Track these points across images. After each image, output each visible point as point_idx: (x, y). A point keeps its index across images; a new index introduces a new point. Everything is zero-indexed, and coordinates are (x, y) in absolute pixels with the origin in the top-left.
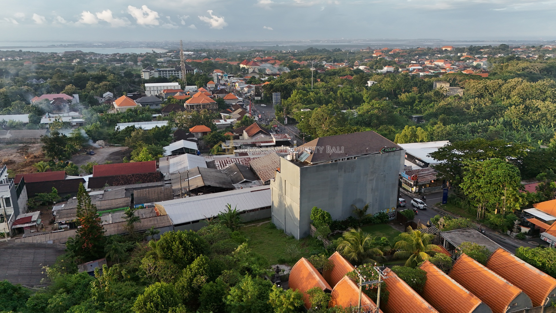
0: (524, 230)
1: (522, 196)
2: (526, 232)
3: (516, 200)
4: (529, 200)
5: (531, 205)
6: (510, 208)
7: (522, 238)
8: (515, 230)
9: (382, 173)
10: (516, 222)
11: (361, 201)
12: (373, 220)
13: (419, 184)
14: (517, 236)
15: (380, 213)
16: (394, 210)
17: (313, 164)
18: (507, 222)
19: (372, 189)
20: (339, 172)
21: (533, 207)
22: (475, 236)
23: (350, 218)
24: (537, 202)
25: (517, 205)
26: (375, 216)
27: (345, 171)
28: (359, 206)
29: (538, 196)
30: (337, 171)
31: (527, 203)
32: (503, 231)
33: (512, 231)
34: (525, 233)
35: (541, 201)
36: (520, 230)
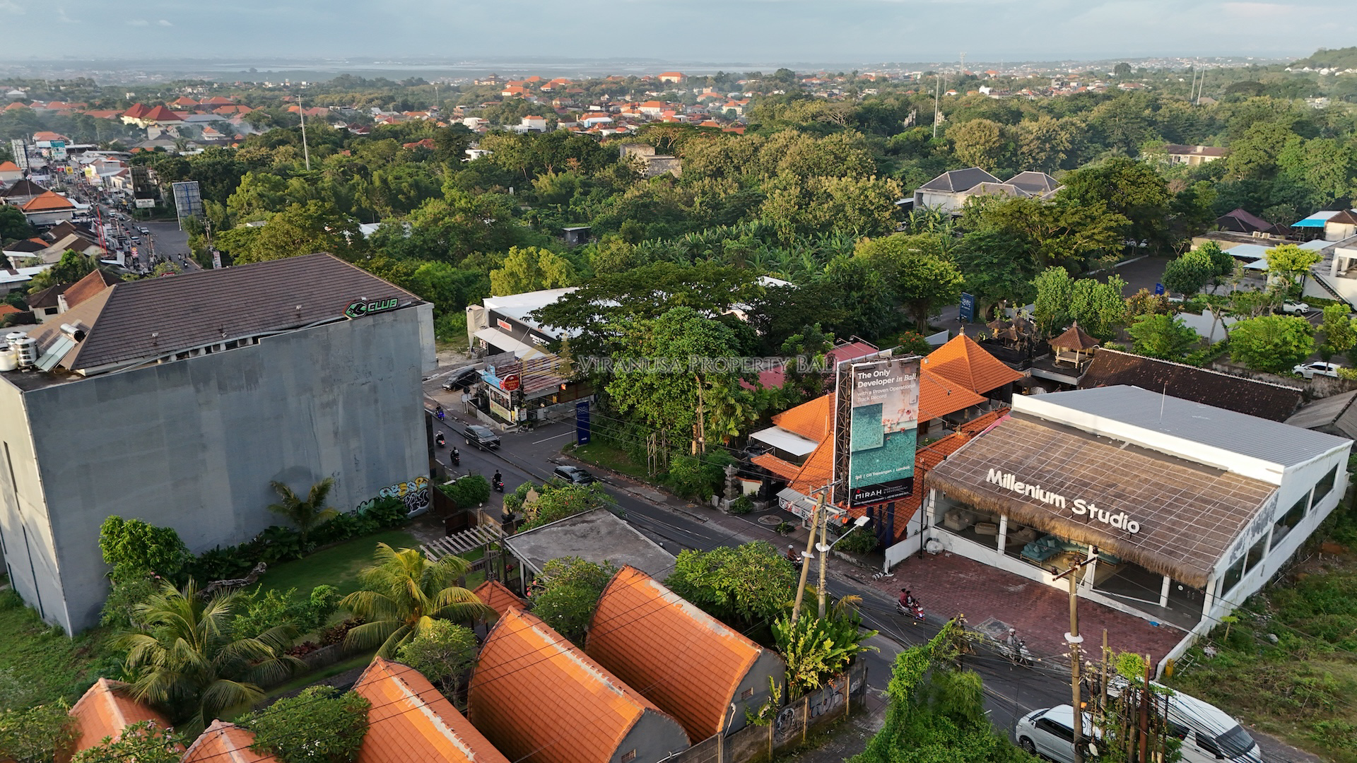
0: (751, 487)
1: (741, 400)
2: (753, 494)
3: (729, 411)
4: (762, 407)
5: (767, 421)
6: (718, 434)
7: (744, 509)
8: (728, 491)
9: (363, 380)
10: (729, 470)
11: (302, 473)
12: (353, 524)
14: (732, 507)
15: (377, 500)
16: (423, 485)
17: (88, 376)
18: (709, 472)
19: (336, 434)
20: (198, 391)
21: (773, 425)
22: (604, 531)
23: (271, 531)
24: (781, 411)
25: (732, 425)
26: (361, 512)
27: (222, 387)
28: (301, 490)
29: (786, 395)
30: (191, 389)
31: (755, 417)
32: (704, 499)
33: (721, 496)
34: (753, 497)
35: (789, 407)
36: (740, 488)
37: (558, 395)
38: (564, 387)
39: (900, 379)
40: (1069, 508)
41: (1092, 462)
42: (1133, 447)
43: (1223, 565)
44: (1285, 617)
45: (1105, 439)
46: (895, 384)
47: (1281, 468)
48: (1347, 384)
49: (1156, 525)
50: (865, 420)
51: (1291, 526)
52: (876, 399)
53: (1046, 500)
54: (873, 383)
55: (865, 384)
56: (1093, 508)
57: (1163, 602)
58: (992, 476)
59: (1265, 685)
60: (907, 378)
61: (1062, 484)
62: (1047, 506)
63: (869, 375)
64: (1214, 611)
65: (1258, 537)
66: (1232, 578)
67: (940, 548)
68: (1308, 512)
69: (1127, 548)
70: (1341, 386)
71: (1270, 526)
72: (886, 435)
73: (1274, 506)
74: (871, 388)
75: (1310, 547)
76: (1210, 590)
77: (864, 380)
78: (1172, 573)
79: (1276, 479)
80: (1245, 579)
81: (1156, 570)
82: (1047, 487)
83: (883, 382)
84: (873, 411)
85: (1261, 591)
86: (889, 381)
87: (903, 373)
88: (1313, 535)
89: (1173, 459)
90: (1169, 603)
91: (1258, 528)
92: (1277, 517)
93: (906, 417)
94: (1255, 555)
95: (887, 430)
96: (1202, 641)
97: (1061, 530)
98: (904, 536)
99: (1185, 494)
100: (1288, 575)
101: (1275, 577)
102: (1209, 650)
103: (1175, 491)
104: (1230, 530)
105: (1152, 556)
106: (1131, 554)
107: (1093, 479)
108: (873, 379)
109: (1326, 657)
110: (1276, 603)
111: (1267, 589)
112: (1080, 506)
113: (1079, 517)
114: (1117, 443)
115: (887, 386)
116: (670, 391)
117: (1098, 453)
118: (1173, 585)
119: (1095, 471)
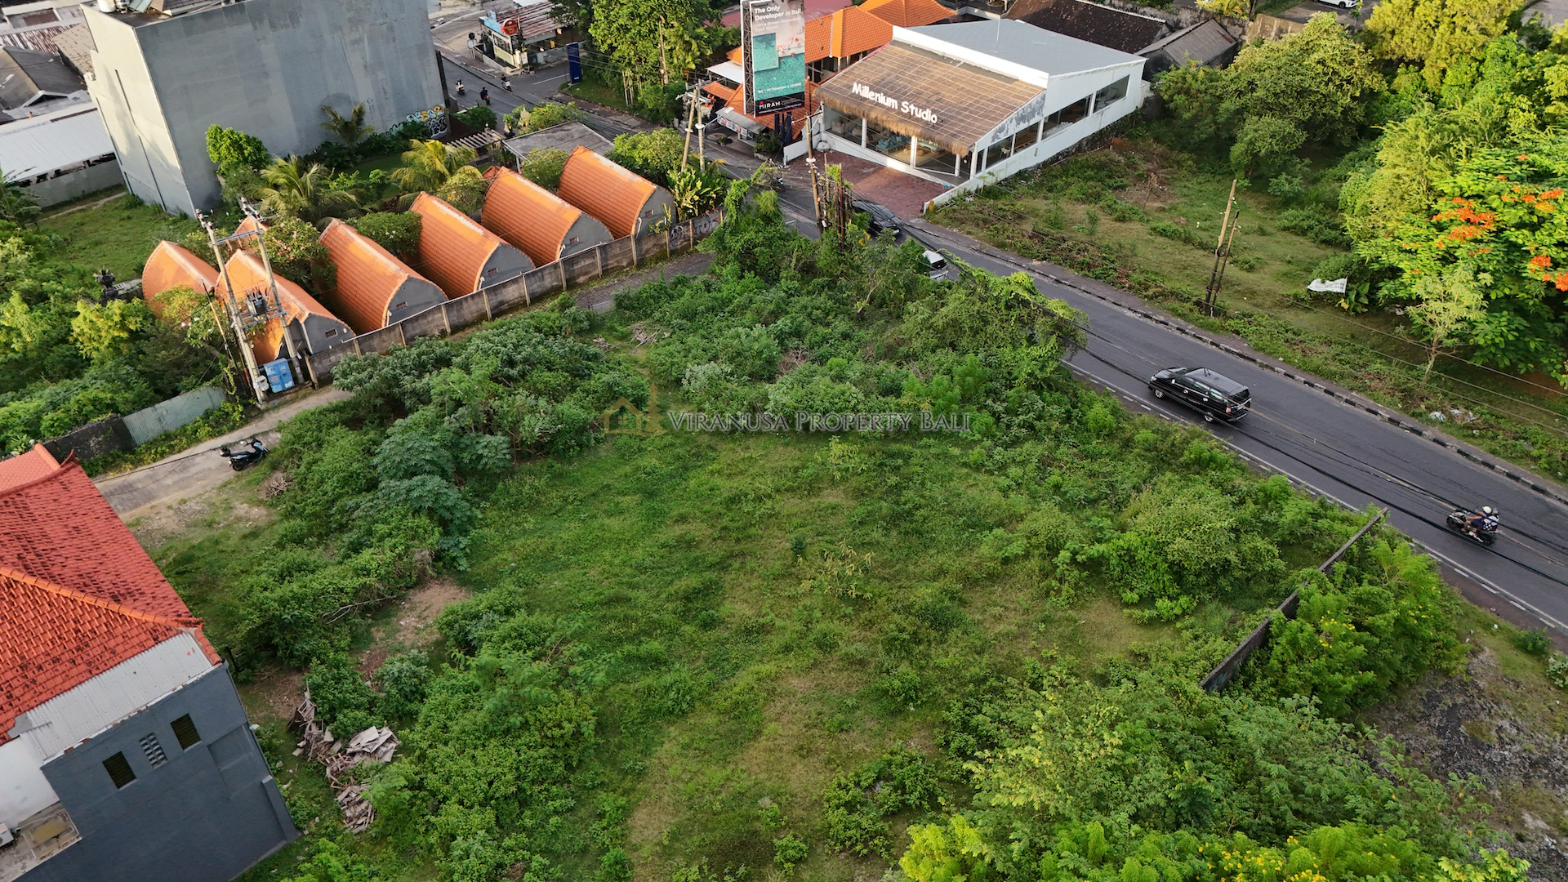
2: (705, 117)
3: (687, 47)
5: (721, 56)
9: (381, 21)
11: (343, 99)
12: (389, 142)
13: (526, 43)
15: (405, 124)
16: (440, 113)
17: (174, 16)
18: (670, 98)
19: (366, 67)
20: (255, 28)
21: (724, 60)
22: (576, 137)
23: (326, 145)
24: (734, 47)
25: (689, 59)
26: (394, 133)
27: (273, 26)
28: (345, 113)
30: (248, 27)
33: (681, 119)
34: (705, 119)
37: (555, 39)
38: (559, 32)
39: (788, 13)
40: (899, 109)
41: (931, 76)
43: (984, 141)
45: (949, 60)
46: (784, 17)
47: (1046, 75)
50: (763, 45)
51: (1070, 121)
52: (770, 30)
53: (887, 104)
54: (767, 17)
55: (761, 18)
56: (912, 107)
57: (957, 173)
58: (856, 89)
60: (794, 12)
61: (900, 92)
62: (888, 108)
63: (763, 10)
64: (982, 178)
65: (1025, 125)
66: (999, 152)
67: (826, 147)
68: (1092, 112)
71: (1038, 119)
72: (780, 58)
73: (1041, 103)
74: (766, 21)
75: (1099, 141)
77: (760, 14)
78: (960, 150)
80: (1013, 157)
81: (951, 151)
83: (775, 16)
84: (769, 39)
85: (1038, 166)
86: (779, 15)
87: (791, 8)
88: (1101, 133)
89: (987, 72)
90: (960, 174)
91: (1021, 119)
92: (1047, 112)
93: (795, 44)
94: (1026, 138)
95: (781, 55)
96: (967, 194)
98: (800, 137)
99: (983, 97)
100: (1069, 158)
101: (1053, 159)
102: (970, 199)
103: (977, 95)
104: (997, 119)
105: (949, 141)
107: (924, 88)
108: (766, 13)
111: (1043, 166)
112: (907, 107)
115: (778, 19)
116: (640, 31)
117: (939, 71)
118: (962, 160)
119: (932, 84)
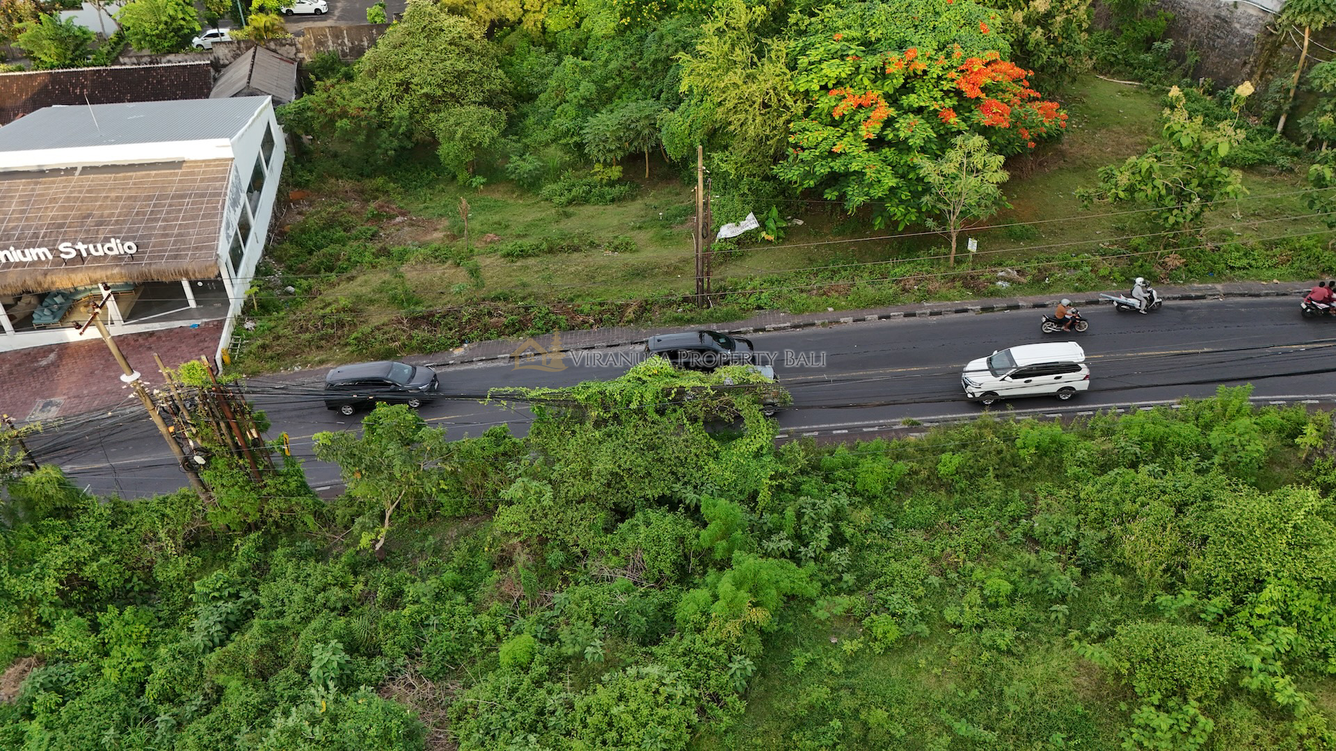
40: (56, 257)
41: (54, 200)
42: (87, 170)
43: (224, 248)
44: (290, 268)
45: (55, 172)
47: (226, 141)
48: (242, 45)
49: (150, 236)
51: (260, 189)
53: (29, 259)
56: (81, 247)
57: (192, 304)
59: (302, 329)
61: (36, 236)
62: (32, 264)
64: (237, 290)
65: (239, 211)
66: (236, 256)
68: (266, 172)
69: (135, 271)
70: (239, 48)
71: (244, 197)
73: (237, 177)
75: (282, 202)
76: (225, 275)
78: (186, 274)
79: (228, 153)
80: (246, 251)
81: (171, 278)
82: (22, 244)
85: (264, 255)
88: (279, 190)
89: (131, 167)
90: (198, 303)
91: (235, 203)
92: (245, 186)
94: (245, 228)
96: (240, 321)
97: (62, 281)
99: (160, 197)
100: (277, 231)
101: (268, 238)
102: (249, 325)
103: (149, 198)
104: (213, 215)
105: (161, 268)
106: (142, 274)
107: (65, 217)
109: (333, 285)
110: (279, 260)
111: (267, 251)
112: (67, 250)
113: (72, 261)
114: (70, 171)
117: (56, 187)
118: (193, 284)
119: (63, 208)
